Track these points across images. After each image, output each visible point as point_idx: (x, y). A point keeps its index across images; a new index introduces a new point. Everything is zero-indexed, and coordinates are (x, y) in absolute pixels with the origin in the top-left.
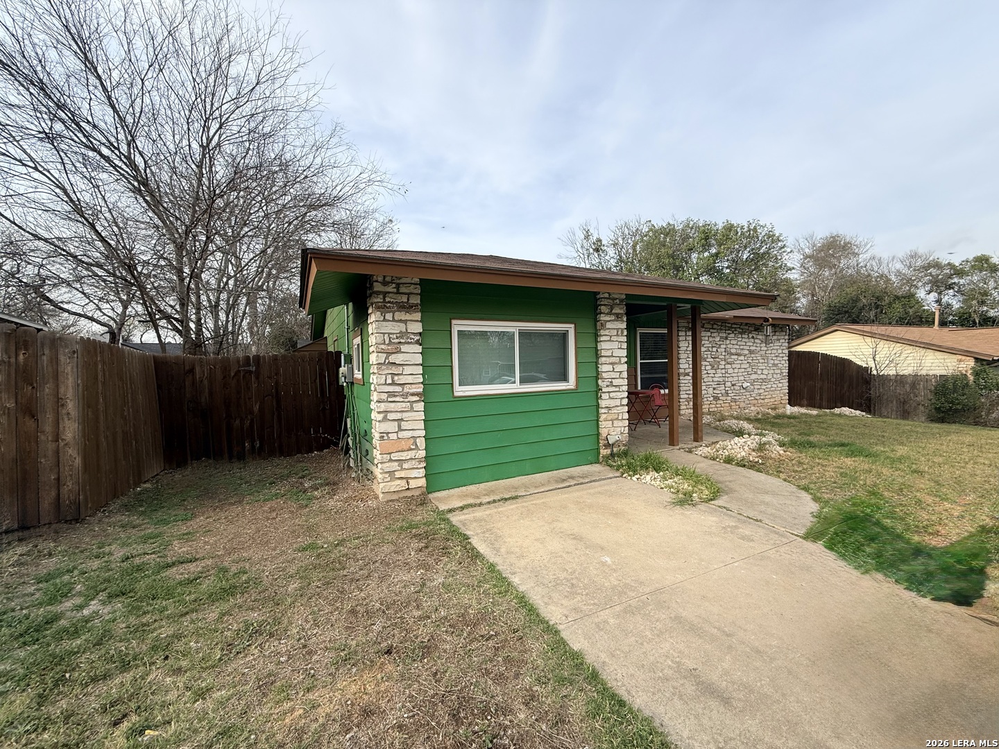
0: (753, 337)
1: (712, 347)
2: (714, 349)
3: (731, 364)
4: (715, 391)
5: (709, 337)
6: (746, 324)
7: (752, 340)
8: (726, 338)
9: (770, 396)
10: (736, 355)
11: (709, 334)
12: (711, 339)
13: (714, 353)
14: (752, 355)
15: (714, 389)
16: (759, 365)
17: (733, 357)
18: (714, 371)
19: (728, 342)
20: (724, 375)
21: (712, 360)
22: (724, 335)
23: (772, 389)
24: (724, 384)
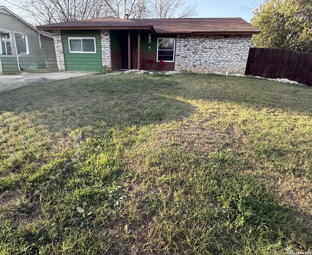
0: (222, 41)
1: (195, 45)
2: (196, 46)
3: (205, 53)
4: (194, 63)
5: (193, 41)
6: (218, 35)
7: (222, 42)
8: (204, 41)
9: (231, 68)
10: (209, 49)
11: (193, 39)
12: (194, 42)
13: (195, 48)
14: (220, 49)
15: (194, 62)
16: (224, 54)
17: (207, 49)
18: (194, 55)
19: (204, 43)
20: (200, 57)
21: (194, 50)
22: (203, 40)
23: (233, 65)
24: (200, 61)
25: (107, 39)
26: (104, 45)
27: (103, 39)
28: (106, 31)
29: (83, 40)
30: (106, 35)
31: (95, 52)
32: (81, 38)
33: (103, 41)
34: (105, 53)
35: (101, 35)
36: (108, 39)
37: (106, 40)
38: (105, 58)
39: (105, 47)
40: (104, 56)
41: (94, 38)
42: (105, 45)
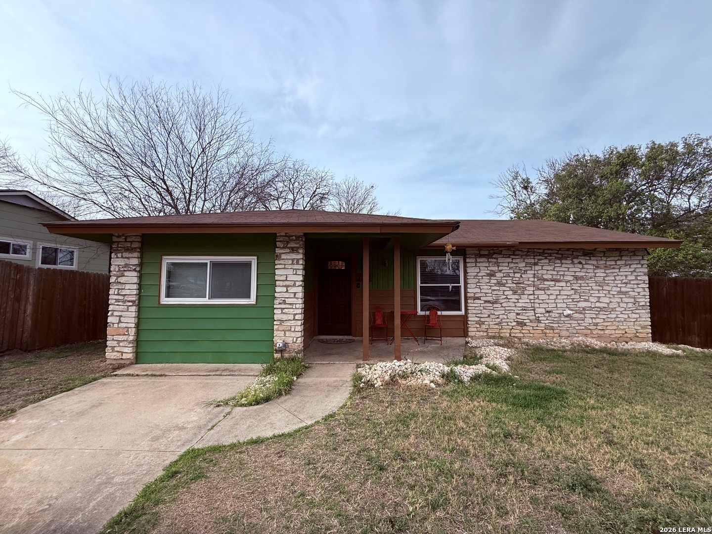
0: (580, 263)
1: (514, 273)
2: (518, 275)
3: (544, 290)
4: (518, 317)
5: (508, 263)
6: (568, 250)
7: (581, 266)
8: (536, 264)
9: (615, 328)
10: (552, 281)
11: (510, 260)
12: (512, 265)
13: (517, 279)
14: (579, 282)
15: (518, 314)
16: (591, 292)
17: (546, 283)
18: (517, 297)
19: (537, 268)
20: (532, 301)
21: (515, 285)
22: (533, 261)
23: (618, 319)
24: (534, 310)
25: (295, 262)
26: (284, 278)
27: (281, 262)
28: (294, 238)
29: (214, 265)
30: (293, 250)
31: (252, 300)
32: (207, 259)
33: (283, 266)
34: (284, 302)
35: (278, 251)
36: (298, 260)
37: (292, 264)
38: (284, 317)
39: (287, 286)
40: (282, 313)
41: (254, 260)
42: (286, 280)
